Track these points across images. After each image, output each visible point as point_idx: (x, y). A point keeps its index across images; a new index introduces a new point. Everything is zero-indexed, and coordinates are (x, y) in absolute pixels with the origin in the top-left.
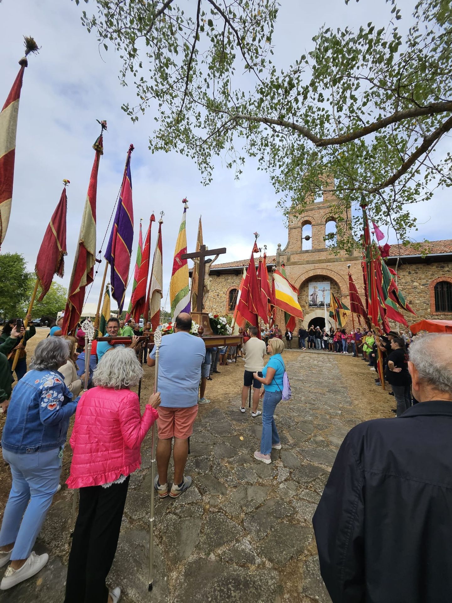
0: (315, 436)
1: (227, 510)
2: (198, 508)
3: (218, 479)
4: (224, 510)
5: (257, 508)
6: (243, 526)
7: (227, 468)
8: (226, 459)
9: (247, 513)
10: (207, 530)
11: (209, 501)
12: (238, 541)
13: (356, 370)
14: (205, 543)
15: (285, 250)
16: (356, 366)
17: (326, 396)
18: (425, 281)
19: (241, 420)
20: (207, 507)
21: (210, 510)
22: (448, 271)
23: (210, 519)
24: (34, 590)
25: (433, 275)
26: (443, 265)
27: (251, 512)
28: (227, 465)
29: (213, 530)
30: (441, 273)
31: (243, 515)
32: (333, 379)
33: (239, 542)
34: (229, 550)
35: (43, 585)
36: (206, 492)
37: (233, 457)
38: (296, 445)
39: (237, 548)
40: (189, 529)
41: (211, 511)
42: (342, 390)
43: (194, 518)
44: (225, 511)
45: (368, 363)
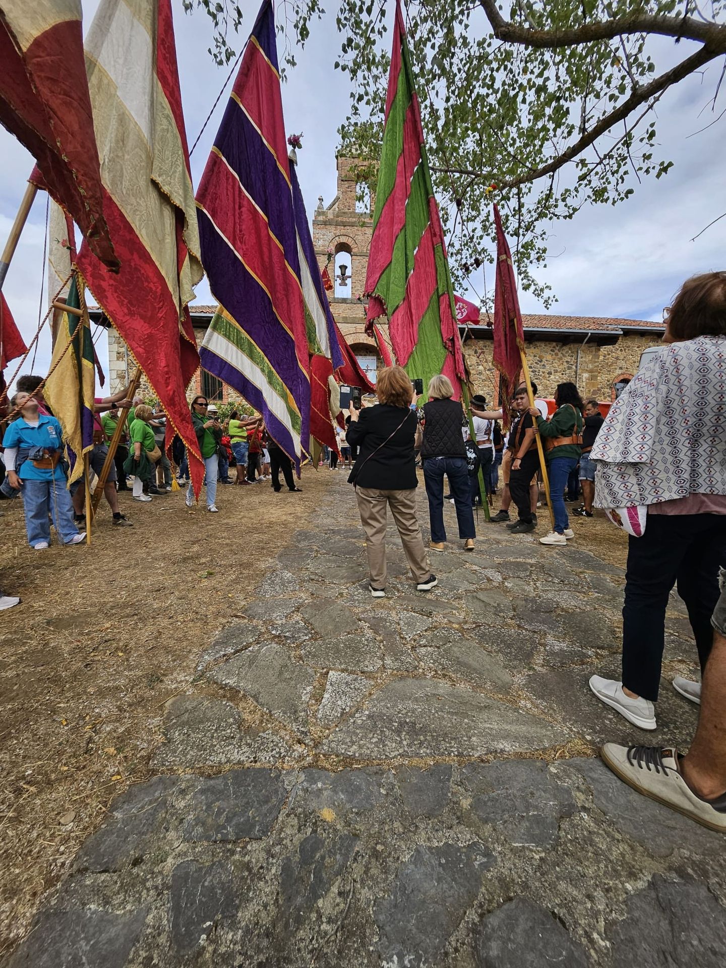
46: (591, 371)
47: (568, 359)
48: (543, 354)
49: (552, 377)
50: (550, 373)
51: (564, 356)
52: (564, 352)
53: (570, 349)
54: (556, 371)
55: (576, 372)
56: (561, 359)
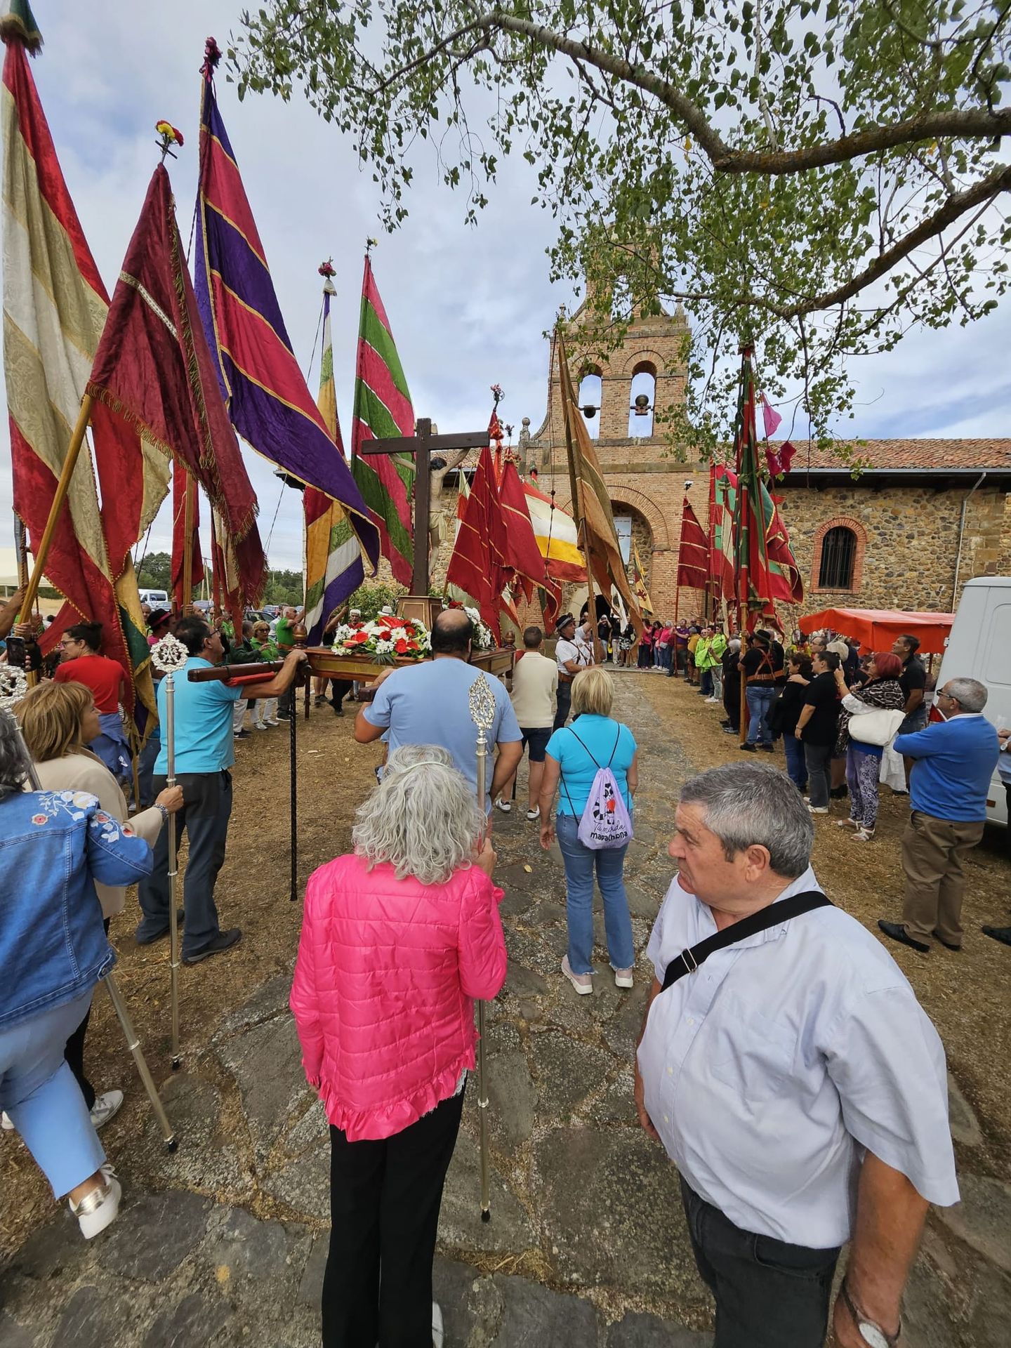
0: (662, 846)
1: (563, 1022)
2: (505, 1031)
3: (519, 962)
4: (558, 1025)
5: (618, 1009)
6: (607, 1048)
7: (524, 936)
8: (515, 918)
9: (603, 1022)
10: (542, 1071)
11: (521, 1012)
12: (610, 1080)
13: (680, 703)
14: (550, 1098)
15: (538, 435)
16: (676, 695)
17: (649, 763)
18: (810, 524)
19: (509, 830)
20: (523, 1024)
21: (532, 1029)
22: (852, 507)
23: (539, 1049)
24: (220, 1294)
25: (824, 513)
26: (845, 493)
27: (610, 1019)
28: (521, 929)
29: (553, 1069)
30: (840, 510)
31: (597, 1028)
32: (646, 725)
33: (614, 1082)
34: (603, 1101)
35: (236, 1279)
36: (507, 994)
37: (527, 910)
38: (636, 869)
39: (616, 1093)
40: (507, 1076)
41: (534, 1033)
42: (673, 747)
43: (505, 1051)
44: (562, 1026)
45: (699, 689)
46: (986, 533)
47: (946, 514)
48: (900, 508)
49: (915, 542)
50: (911, 537)
51: (938, 510)
52: (937, 504)
53: (948, 498)
54: (922, 534)
55: (958, 535)
56: (931, 514)
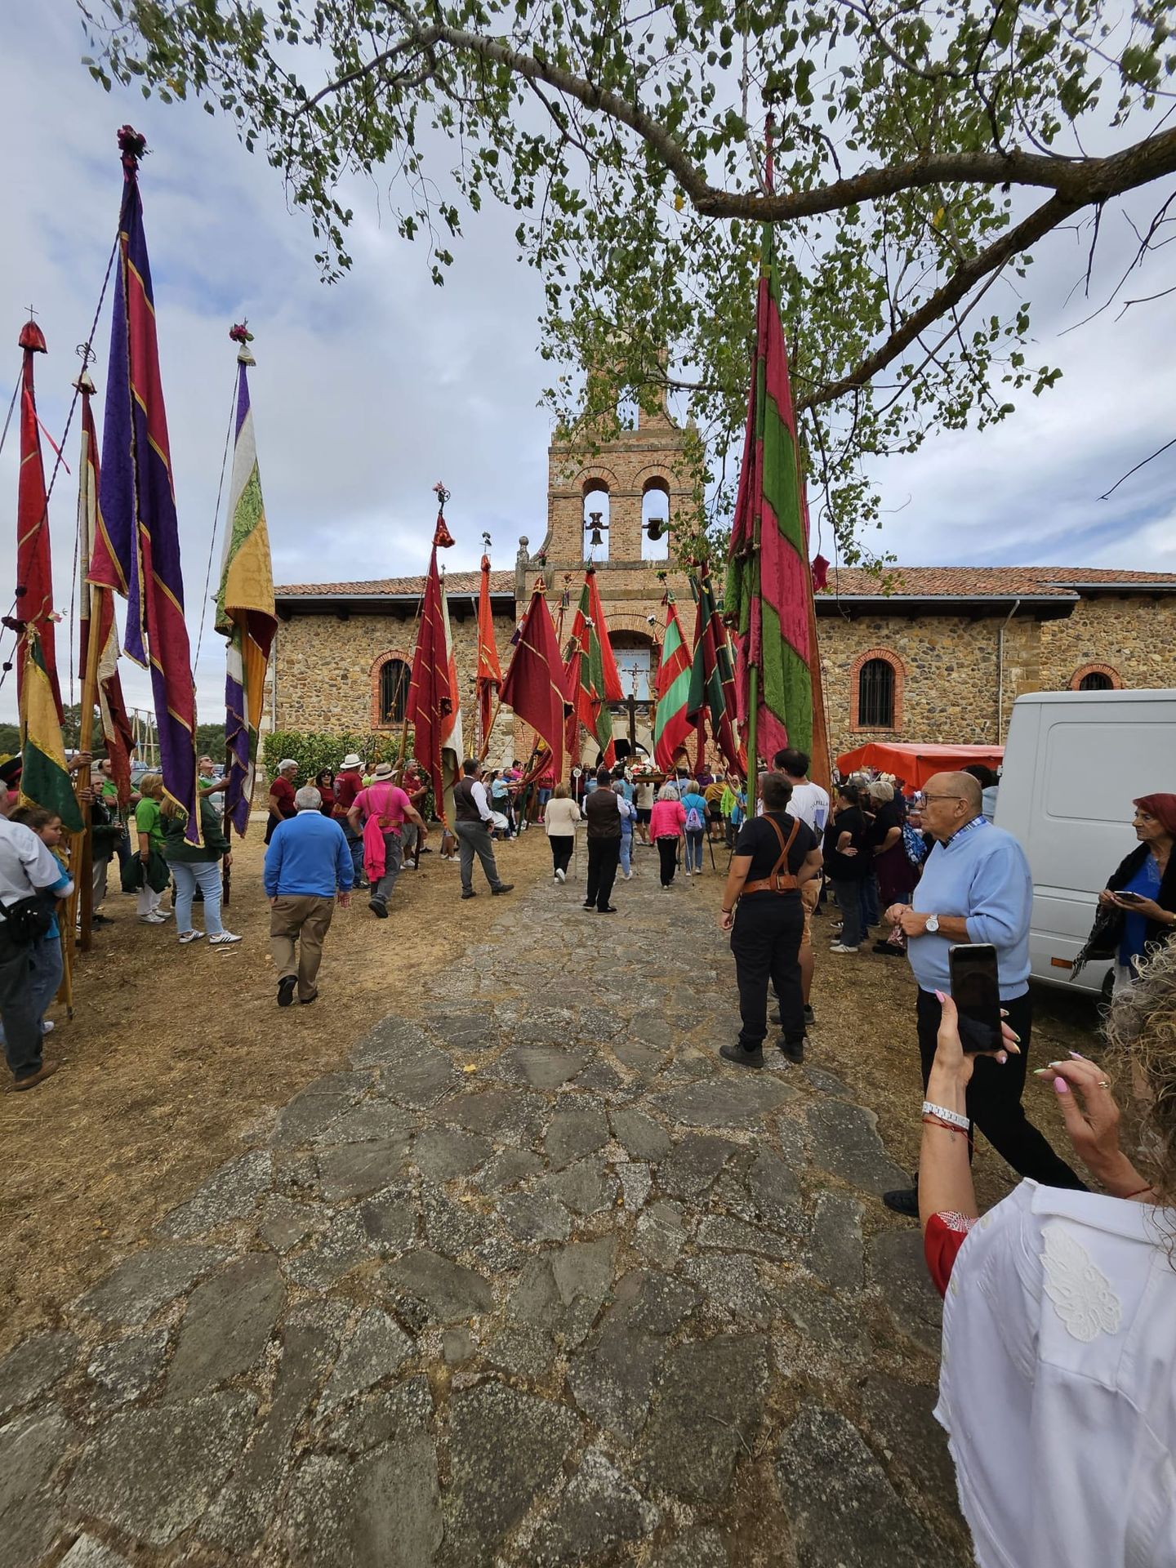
0: (681, 1048)
1: (509, 1361)
2: (410, 1392)
3: (455, 1259)
4: (498, 1369)
5: (595, 1325)
6: (573, 1404)
7: (471, 1210)
8: (462, 1181)
9: (571, 1353)
10: (461, 1469)
11: (443, 1352)
12: (571, 1469)
14: (465, 1526)
17: (671, 937)
19: (476, 1042)
20: (442, 1375)
21: (454, 1384)
23: (462, 1422)
27: (582, 1344)
28: (468, 1198)
29: (479, 1460)
31: (561, 1364)
33: (575, 1474)
34: (553, 1519)
36: (425, 1319)
37: (480, 1167)
38: (642, 1086)
39: (576, 1495)
40: (396, 1490)
41: (457, 1390)
43: (404, 1438)
44: (506, 1371)
